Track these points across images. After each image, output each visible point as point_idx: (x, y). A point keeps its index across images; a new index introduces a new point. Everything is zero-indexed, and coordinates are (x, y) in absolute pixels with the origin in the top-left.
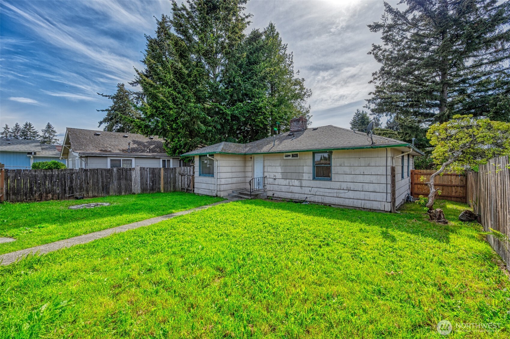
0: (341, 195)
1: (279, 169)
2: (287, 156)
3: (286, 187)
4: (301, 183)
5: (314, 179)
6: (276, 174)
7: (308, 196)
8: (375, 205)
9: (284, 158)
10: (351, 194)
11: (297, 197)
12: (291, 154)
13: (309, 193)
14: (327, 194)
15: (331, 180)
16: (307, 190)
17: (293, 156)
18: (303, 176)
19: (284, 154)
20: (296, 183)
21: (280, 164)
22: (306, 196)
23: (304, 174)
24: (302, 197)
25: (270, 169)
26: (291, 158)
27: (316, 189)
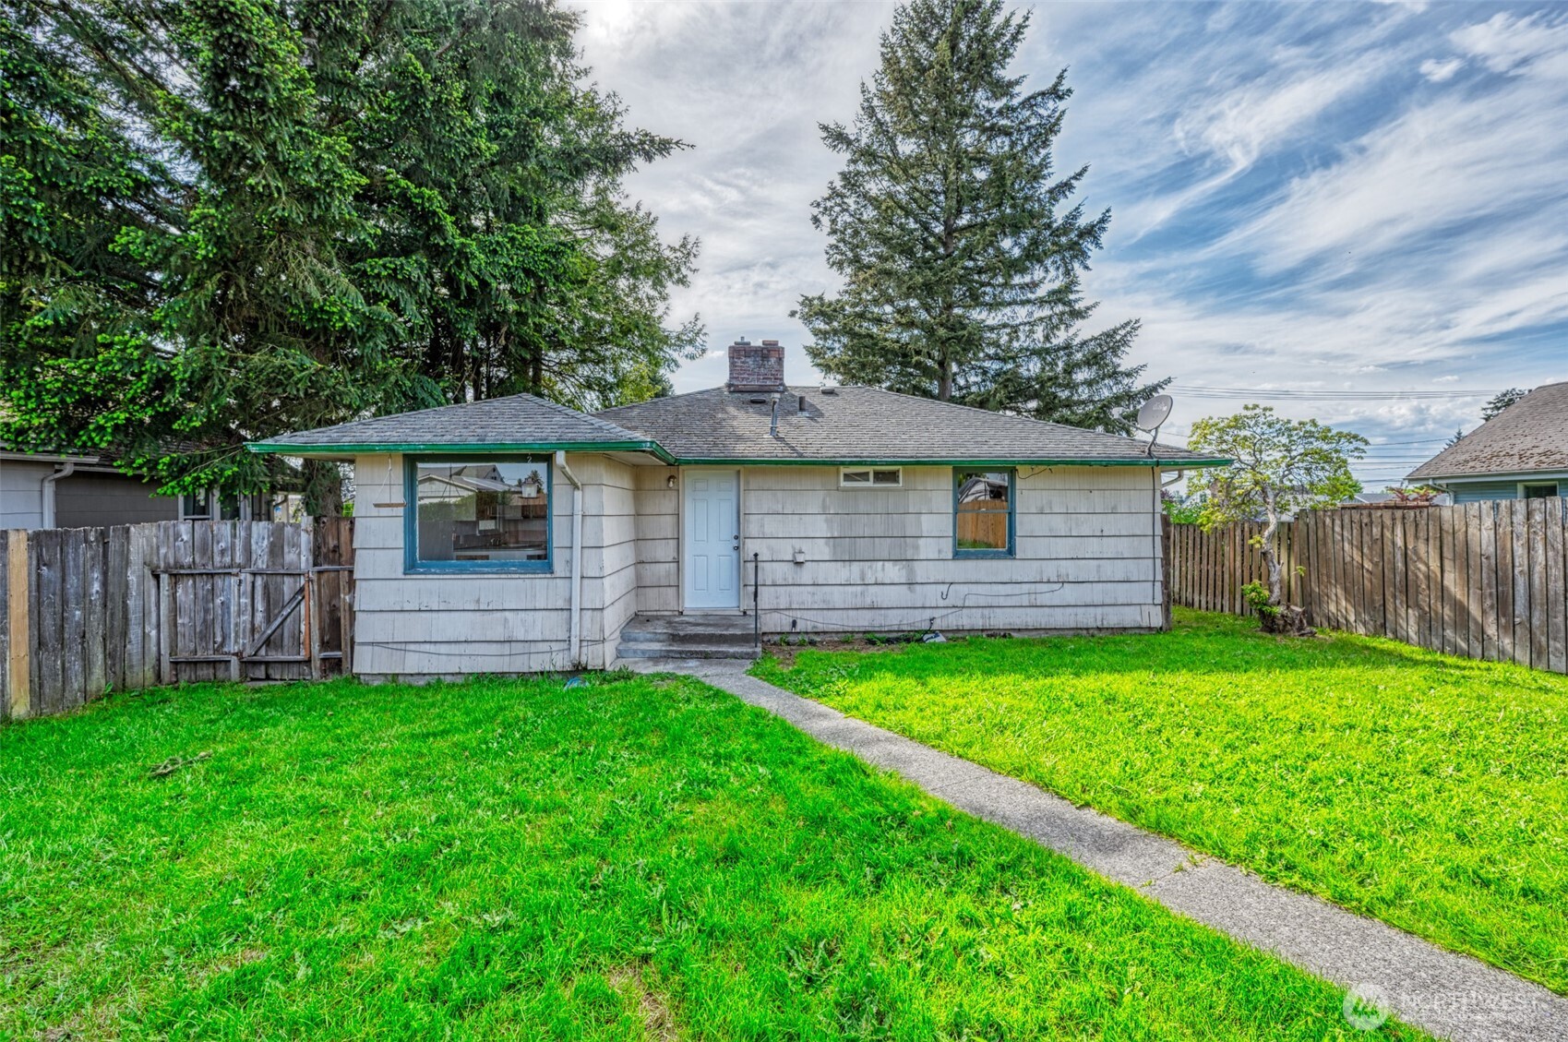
0: (1041, 600)
1: (820, 526)
2: (848, 477)
3: (850, 588)
4: (911, 572)
5: (957, 556)
6: (805, 545)
7: (937, 613)
8: (1130, 617)
9: (843, 484)
10: (1070, 594)
11: (894, 620)
12: (870, 469)
13: (942, 603)
14: (1002, 602)
15: (1011, 553)
16: (931, 595)
17: (880, 476)
18: (917, 548)
19: (843, 470)
20: (893, 572)
21: (824, 507)
22: (928, 614)
23: (921, 542)
24: (917, 620)
25: (772, 525)
26: (870, 484)
27: (965, 589)
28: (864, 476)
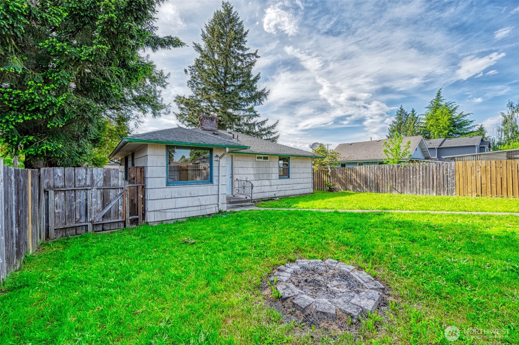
0: (295, 188)
1: (251, 171)
2: (258, 158)
3: (258, 187)
4: (271, 182)
5: (280, 178)
6: (248, 176)
7: (276, 193)
8: (308, 191)
9: (257, 160)
10: (299, 186)
11: (267, 195)
12: (262, 156)
13: (277, 190)
14: (288, 189)
15: (289, 177)
16: (275, 188)
17: (264, 158)
18: (272, 176)
19: (257, 156)
20: (267, 183)
21: (253, 166)
22: (274, 193)
23: (273, 175)
24: (272, 195)
25: (241, 171)
26: (262, 160)
27: (280, 186)
28: (261, 158)
